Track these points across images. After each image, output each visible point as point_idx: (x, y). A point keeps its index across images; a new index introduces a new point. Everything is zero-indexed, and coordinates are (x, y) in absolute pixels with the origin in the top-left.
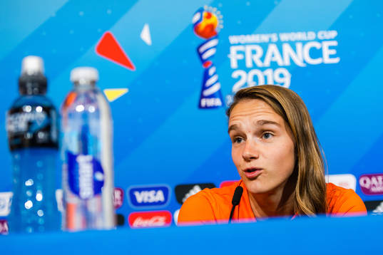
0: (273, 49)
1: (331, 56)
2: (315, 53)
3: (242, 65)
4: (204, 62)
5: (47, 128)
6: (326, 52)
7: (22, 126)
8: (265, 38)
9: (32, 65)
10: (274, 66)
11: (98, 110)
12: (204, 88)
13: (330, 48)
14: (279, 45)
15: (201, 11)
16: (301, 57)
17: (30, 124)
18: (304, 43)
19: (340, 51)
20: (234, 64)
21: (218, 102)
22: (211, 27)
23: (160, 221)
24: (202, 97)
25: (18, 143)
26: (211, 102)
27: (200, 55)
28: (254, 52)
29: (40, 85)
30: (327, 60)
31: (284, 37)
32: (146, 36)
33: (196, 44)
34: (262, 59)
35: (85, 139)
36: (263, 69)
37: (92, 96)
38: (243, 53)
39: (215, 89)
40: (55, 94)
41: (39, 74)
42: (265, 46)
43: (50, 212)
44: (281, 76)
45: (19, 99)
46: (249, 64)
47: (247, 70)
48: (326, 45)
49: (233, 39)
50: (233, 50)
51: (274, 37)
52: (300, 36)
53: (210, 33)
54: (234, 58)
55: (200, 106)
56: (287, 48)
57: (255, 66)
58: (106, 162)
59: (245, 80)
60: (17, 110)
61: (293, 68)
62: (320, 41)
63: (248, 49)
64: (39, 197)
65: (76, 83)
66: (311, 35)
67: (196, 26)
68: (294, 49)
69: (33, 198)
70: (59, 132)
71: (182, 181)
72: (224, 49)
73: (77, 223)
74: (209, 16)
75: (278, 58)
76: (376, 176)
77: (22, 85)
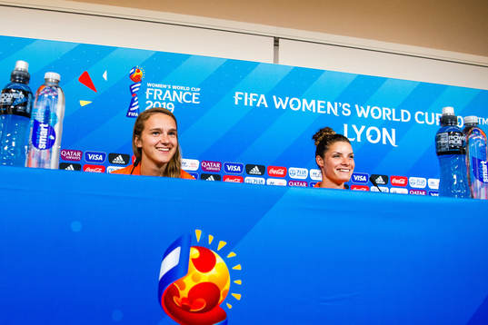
0: (168, 92)
1: (196, 100)
2: (188, 97)
3: (151, 98)
4: (132, 93)
5: (25, 104)
6: (194, 98)
7: (9, 100)
8: (165, 86)
9: (21, 65)
10: (167, 101)
11: (57, 96)
12: (131, 107)
13: (196, 96)
14: (171, 91)
15: (134, 68)
16: (182, 98)
17: (14, 99)
18: (184, 92)
19: (200, 98)
20: (147, 97)
21: (137, 115)
22: (138, 76)
23: (100, 170)
24: (129, 111)
25: (5, 110)
26: (133, 114)
27: (131, 90)
28: (158, 92)
29: (25, 78)
30: (194, 102)
31: (174, 87)
32: (105, 76)
33: (130, 84)
34: (162, 97)
35: (47, 114)
36: (162, 101)
37: (55, 88)
38: (153, 92)
39: (136, 108)
40: (32, 85)
41: (25, 71)
42: (164, 90)
43: (19, 154)
44: (170, 106)
45: (9, 85)
46: (155, 98)
47: (154, 101)
48: (194, 94)
49: (149, 85)
50: (148, 89)
51: (169, 87)
52: (182, 88)
53: (138, 79)
54: (148, 93)
55: (127, 116)
56: (175, 93)
57: (158, 100)
58: (57, 129)
59: (152, 105)
60: (7, 91)
61: (177, 104)
62: (192, 92)
63: (156, 90)
64: (14, 144)
65: (47, 80)
66: (188, 89)
67: (131, 75)
68: (178, 94)
69: (10, 144)
70: (31, 108)
71: (112, 152)
72: (143, 89)
73: (34, 163)
74: (138, 71)
75: (169, 97)
76: (210, 162)
77: (13, 76)
